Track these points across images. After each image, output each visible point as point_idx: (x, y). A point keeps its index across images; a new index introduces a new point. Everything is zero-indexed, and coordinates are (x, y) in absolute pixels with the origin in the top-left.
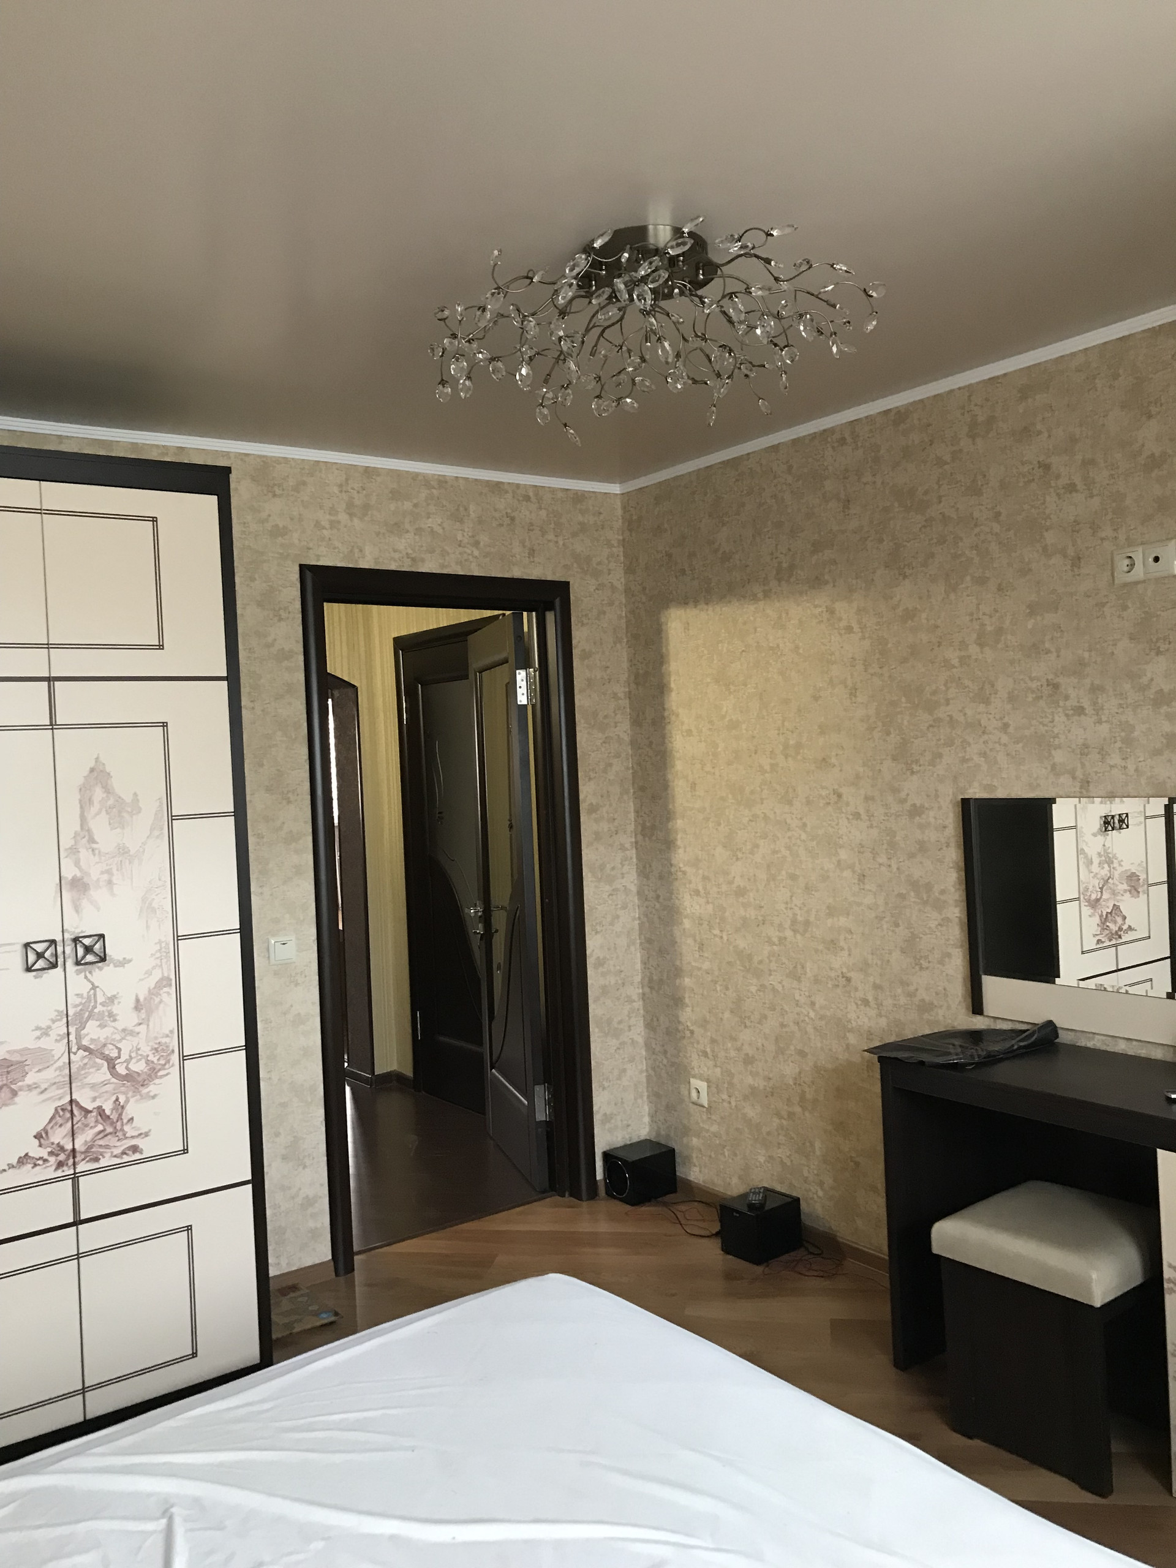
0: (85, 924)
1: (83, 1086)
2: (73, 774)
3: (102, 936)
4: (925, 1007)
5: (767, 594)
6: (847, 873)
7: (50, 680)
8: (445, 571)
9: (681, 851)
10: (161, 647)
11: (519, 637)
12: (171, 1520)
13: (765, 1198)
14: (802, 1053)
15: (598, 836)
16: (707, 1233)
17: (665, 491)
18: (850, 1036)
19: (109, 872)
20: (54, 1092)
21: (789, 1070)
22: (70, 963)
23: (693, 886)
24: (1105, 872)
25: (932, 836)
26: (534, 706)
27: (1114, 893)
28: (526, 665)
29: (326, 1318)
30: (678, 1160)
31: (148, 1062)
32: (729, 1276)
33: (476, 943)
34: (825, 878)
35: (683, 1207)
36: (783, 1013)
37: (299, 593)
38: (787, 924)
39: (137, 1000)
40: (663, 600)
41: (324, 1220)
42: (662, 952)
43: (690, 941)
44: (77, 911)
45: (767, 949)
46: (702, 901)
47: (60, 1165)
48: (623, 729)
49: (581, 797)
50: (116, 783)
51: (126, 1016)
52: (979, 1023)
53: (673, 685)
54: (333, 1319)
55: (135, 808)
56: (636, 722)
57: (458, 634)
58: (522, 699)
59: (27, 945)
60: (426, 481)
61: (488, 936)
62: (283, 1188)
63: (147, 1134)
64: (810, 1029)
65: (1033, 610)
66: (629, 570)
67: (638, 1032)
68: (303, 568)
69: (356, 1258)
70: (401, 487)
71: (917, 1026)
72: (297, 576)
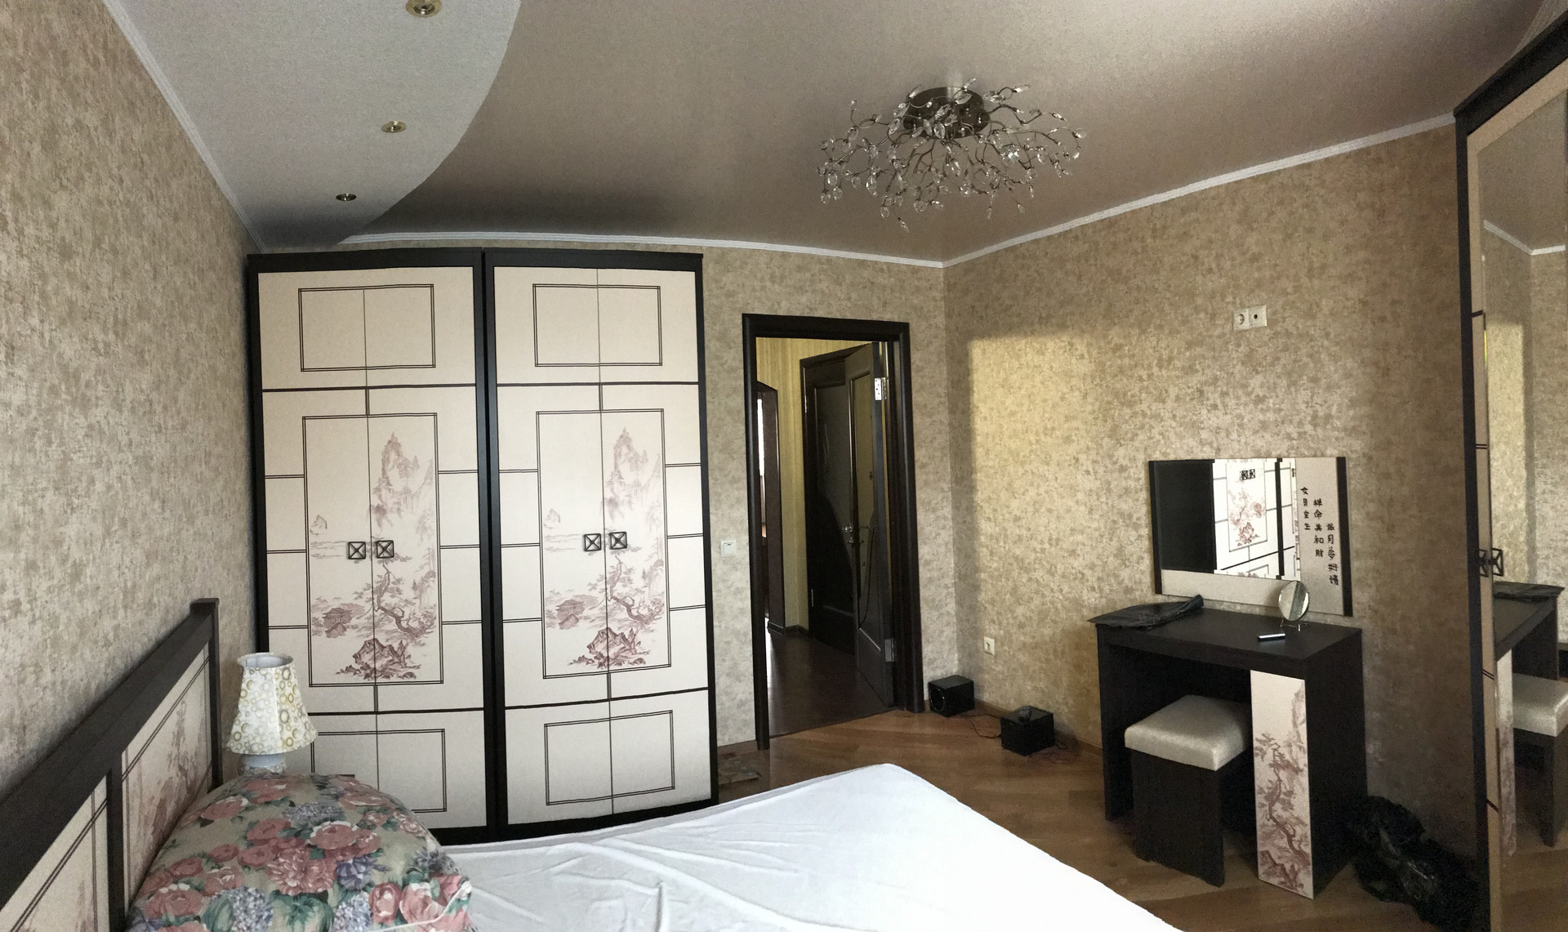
0: (616, 526)
1: (614, 620)
2: (611, 439)
3: (625, 533)
4: (1128, 591)
5: (1033, 333)
6: (1082, 508)
7: (600, 384)
8: (830, 316)
9: (979, 493)
10: (661, 364)
11: (876, 356)
12: (660, 889)
13: (1030, 713)
14: (1055, 622)
15: (926, 483)
16: (992, 735)
17: (970, 267)
18: (1084, 610)
19: (629, 496)
20: (598, 622)
21: (1047, 632)
22: (608, 547)
23: (987, 515)
24: (1242, 504)
25: (1132, 484)
26: (886, 401)
27: (1248, 516)
28: (881, 375)
29: (751, 775)
30: (975, 687)
31: (649, 610)
32: (1007, 763)
33: (849, 548)
34: (1068, 511)
35: (977, 719)
36: (1043, 596)
37: (741, 332)
38: (1046, 540)
39: (644, 573)
40: (970, 335)
41: (751, 715)
42: (967, 556)
43: (985, 550)
44: (612, 518)
45: (1033, 556)
46: (993, 524)
47: (601, 665)
48: (943, 416)
49: (916, 458)
50: (635, 444)
51: (638, 582)
52: (1160, 599)
53: (975, 389)
54: (756, 776)
55: (645, 459)
56: (952, 411)
57: (839, 357)
58: (878, 396)
59: (585, 536)
60: (819, 260)
61: (857, 544)
62: (727, 693)
63: (648, 653)
64: (1059, 606)
65: (1190, 345)
66: (949, 316)
67: (951, 606)
68: (744, 316)
69: (771, 740)
70: (805, 262)
71: (1123, 602)
72: (741, 321)
